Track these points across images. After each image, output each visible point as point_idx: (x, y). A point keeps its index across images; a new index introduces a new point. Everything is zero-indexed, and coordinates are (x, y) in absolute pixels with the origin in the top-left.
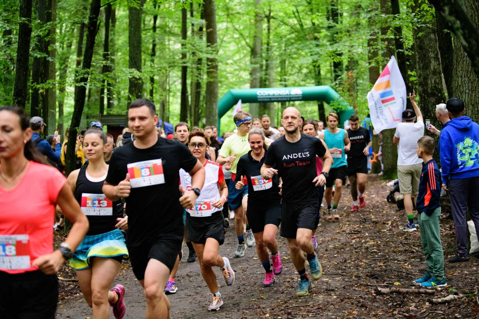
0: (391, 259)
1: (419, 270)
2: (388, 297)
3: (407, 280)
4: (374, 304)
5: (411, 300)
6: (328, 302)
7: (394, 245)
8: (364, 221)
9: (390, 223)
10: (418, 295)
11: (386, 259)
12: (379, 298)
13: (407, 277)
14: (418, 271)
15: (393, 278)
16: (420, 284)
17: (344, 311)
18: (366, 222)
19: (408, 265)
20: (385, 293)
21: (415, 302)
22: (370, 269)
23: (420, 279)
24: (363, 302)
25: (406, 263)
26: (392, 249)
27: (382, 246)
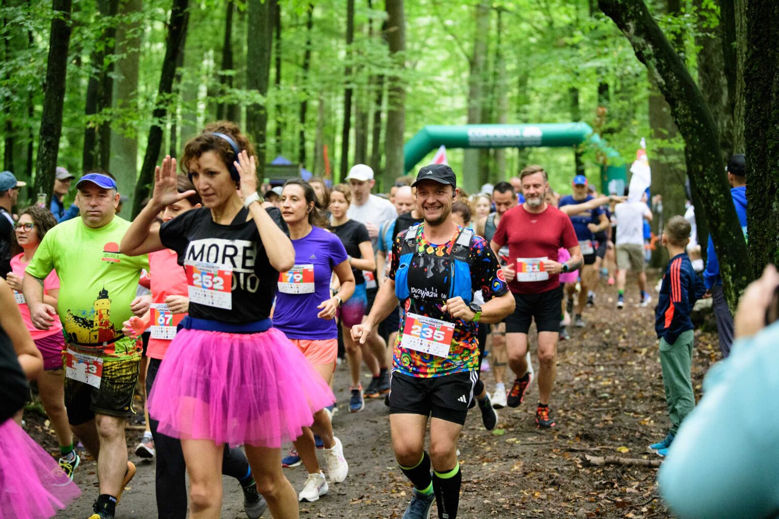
0: (625, 411)
1: (664, 429)
2: (599, 471)
3: (639, 445)
4: (573, 482)
5: (634, 477)
6: (502, 476)
7: (638, 388)
8: (605, 346)
9: (644, 350)
10: (647, 469)
11: (617, 410)
12: (583, 473)
13: (639, 439)
14: (661, 431)
15: (617, 441)
16: (657, 452)
17: (521, 491)
18: (608, 347)
19: (650, 421)
20: (597, 464)
21: (639, 481)
22: (588, 425)
23: (659, 444)
24: (557, 477)
25: (647, 417)
26: (634, 393)
27: (620, 388)
